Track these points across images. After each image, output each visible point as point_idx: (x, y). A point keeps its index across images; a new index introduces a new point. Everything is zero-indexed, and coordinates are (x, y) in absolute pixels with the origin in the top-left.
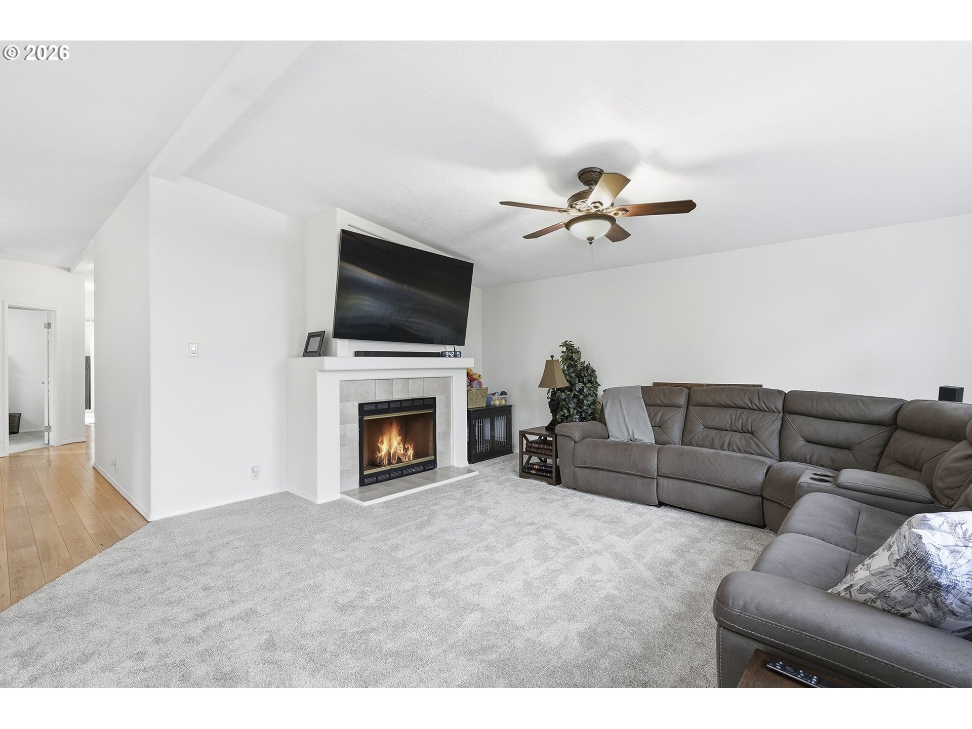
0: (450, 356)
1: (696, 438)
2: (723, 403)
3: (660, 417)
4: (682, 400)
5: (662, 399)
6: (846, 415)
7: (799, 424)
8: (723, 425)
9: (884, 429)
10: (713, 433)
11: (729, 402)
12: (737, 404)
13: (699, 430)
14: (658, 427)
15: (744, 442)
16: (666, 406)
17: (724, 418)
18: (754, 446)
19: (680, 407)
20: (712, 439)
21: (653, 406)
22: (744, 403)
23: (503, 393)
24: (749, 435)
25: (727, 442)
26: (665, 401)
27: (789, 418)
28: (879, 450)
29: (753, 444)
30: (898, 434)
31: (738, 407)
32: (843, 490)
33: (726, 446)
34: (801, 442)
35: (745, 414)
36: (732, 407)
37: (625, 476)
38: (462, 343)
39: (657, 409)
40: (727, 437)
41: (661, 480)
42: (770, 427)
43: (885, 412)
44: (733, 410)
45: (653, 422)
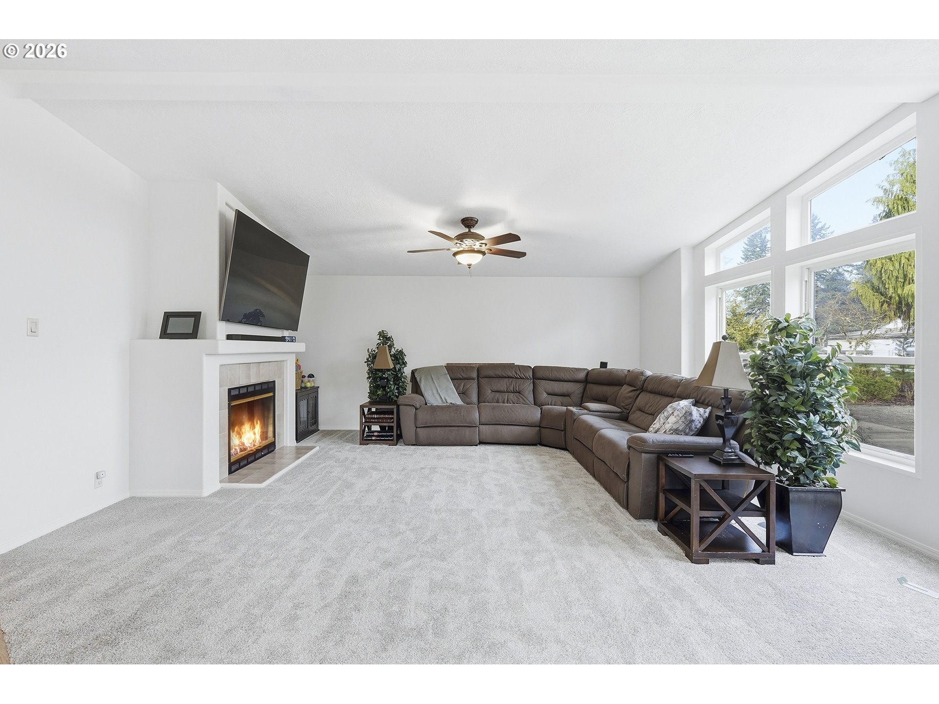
0: (288, 341)
1: (488, 398)
2: (500, 375)
3: (462, 387)
4: (475, 375)
5: (462, 374)
6: (565, 378)
7: (543, 385)
8: (502, 389)
9: (582, 384)
10: (497, 395)
11: (505, 375)
12: (509, 375)
13: (488, 392)
14: (463, 394)
15: (516, 398)
16: (465, 379)
17: (503, 385)
18: (521, 400)
19: (473, 379)
20: (498, 398)
21: (456, 379)
22: (512, 374)
23: (311, 376)
24: (518, 394)
25: (506, 399)
26: (465, 376)
27: (538, 382)
28: (581, 395)
29: (521, 399)
30: (589, 386)
31: (509, 377)
32: (591, 413)
33: (506, 401)
34: (545, 395)
35: (514, 381)
36: (505, 377)
37: (457, 428)
38: (295, 329)
39: (459, 381)
40: (506, 396)
41: (481, 427)
42: (528, 387)
43: (582, 375)
44: (507, 380)
45: (458, 390)
